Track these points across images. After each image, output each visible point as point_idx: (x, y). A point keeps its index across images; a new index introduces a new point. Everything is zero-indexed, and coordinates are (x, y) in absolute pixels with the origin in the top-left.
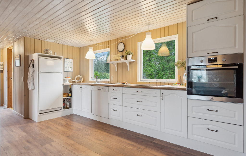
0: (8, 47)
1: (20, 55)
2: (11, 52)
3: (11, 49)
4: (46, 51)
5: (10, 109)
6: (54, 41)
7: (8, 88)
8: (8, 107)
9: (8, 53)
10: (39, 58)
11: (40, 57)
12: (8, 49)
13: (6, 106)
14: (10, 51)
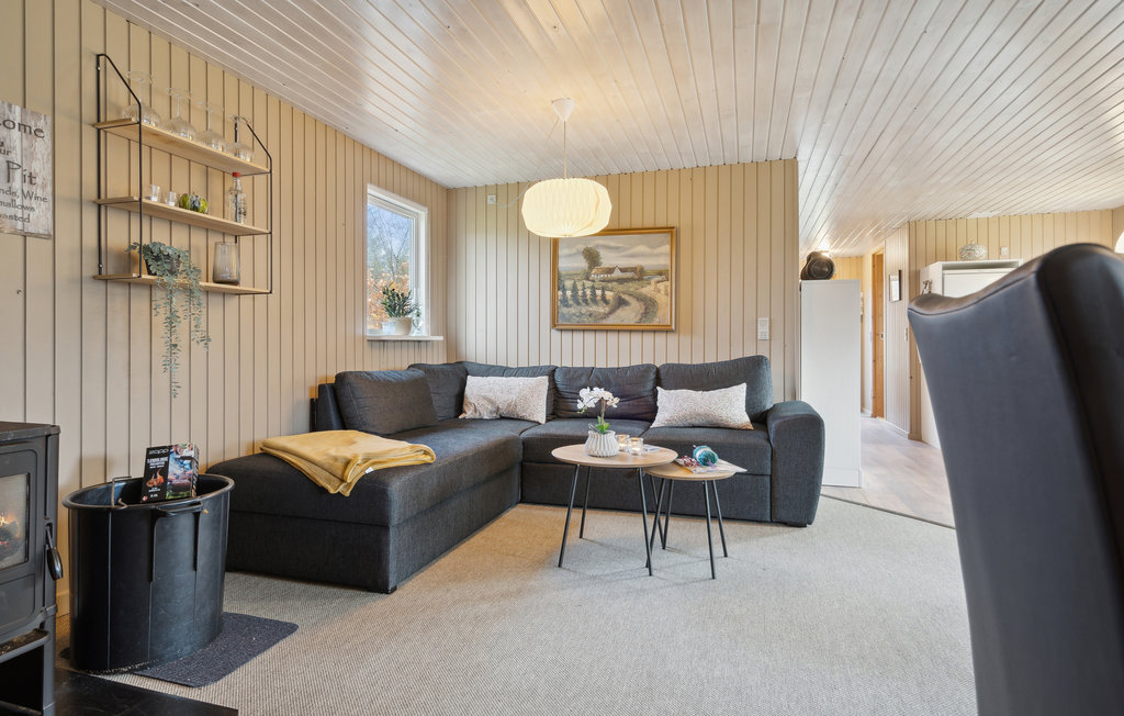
0: (874, 251)
1: (900, 271)
2: (882, 261)
3: (882, 255)
4: (968, 251)
5: (879, 419)
6: (994, 213)
7: (874, 361)
8: (874, 416)
9: (874, 266)
10: (943, 274)
11: (946, 272)
12: (874, 255)
13: (869, 411)
14: (878, 260)
